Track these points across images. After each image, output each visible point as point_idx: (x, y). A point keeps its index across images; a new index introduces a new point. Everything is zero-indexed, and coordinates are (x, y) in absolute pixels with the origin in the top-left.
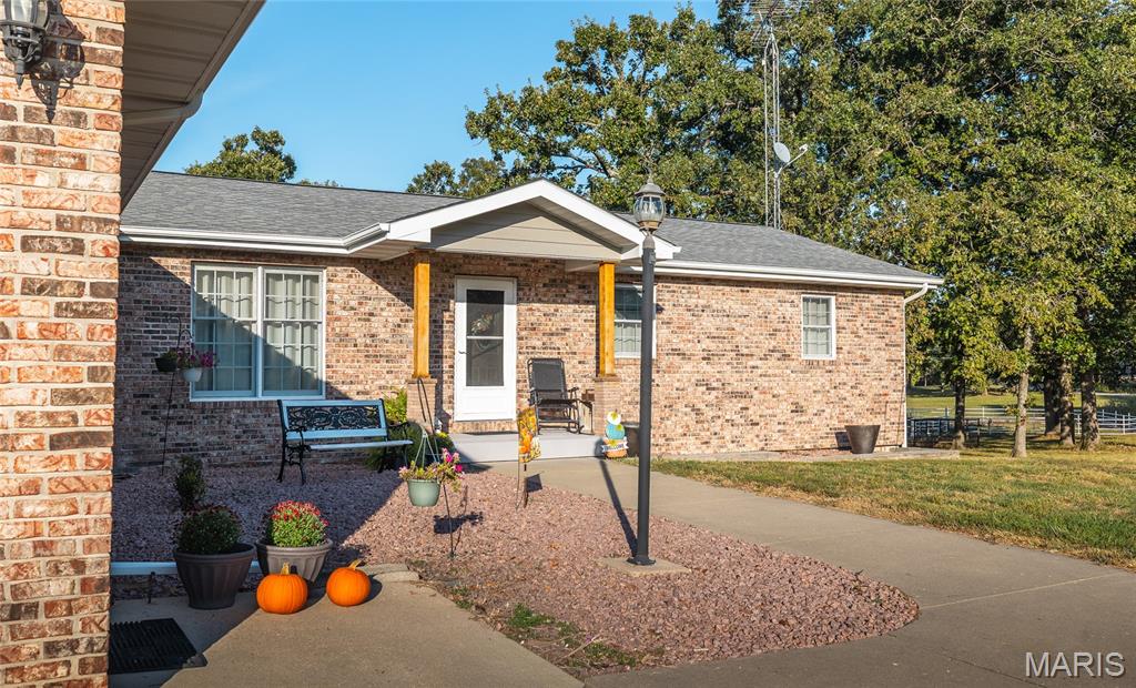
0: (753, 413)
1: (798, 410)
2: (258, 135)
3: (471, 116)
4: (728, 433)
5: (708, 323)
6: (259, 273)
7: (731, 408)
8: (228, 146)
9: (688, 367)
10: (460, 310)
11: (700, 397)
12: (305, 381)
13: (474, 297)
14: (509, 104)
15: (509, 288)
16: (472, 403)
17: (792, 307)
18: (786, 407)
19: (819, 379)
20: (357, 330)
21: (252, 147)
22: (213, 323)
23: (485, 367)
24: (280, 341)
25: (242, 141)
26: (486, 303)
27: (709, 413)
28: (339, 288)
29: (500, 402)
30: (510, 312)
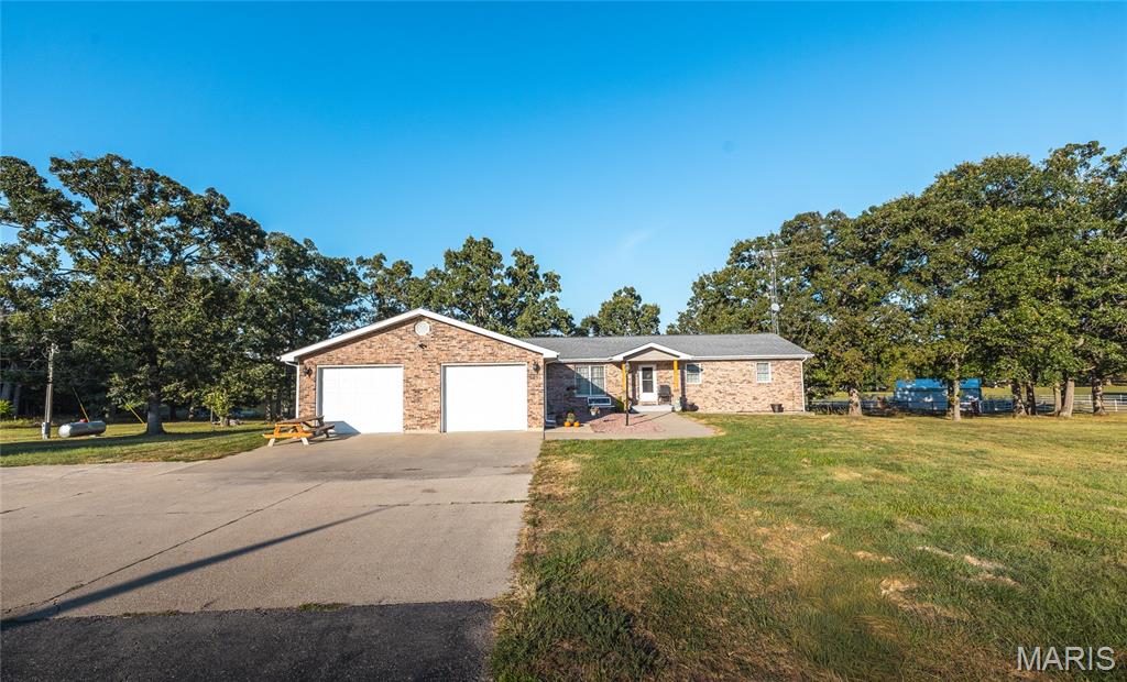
0: (737, 400)
1: (755, 399)
2: (626, 289)
3: (695, 283)
4: (728, 406)
5: (719, 373)
6: (590, 367)
7: (729, 398)
8: (615, 294)
9: (712, 386)
10: (641, 373)
11: (717, 395)
12: (602, 392)
13: (644, 369)
14: (708, 278)
15: (654, 367)
16: (644, 397)
17: (753, 367)
18: (750, 399)
19: (764, 389)
20: (613, 379)
21: (624, 294)
22: (580, 379)
23: (648, 387)
24: (595, 382)
25: (620, 292)
26: (647, 371)
27: (720, 400)
28: (609, 369)
29: (653, 396)
30: (655, 373)
